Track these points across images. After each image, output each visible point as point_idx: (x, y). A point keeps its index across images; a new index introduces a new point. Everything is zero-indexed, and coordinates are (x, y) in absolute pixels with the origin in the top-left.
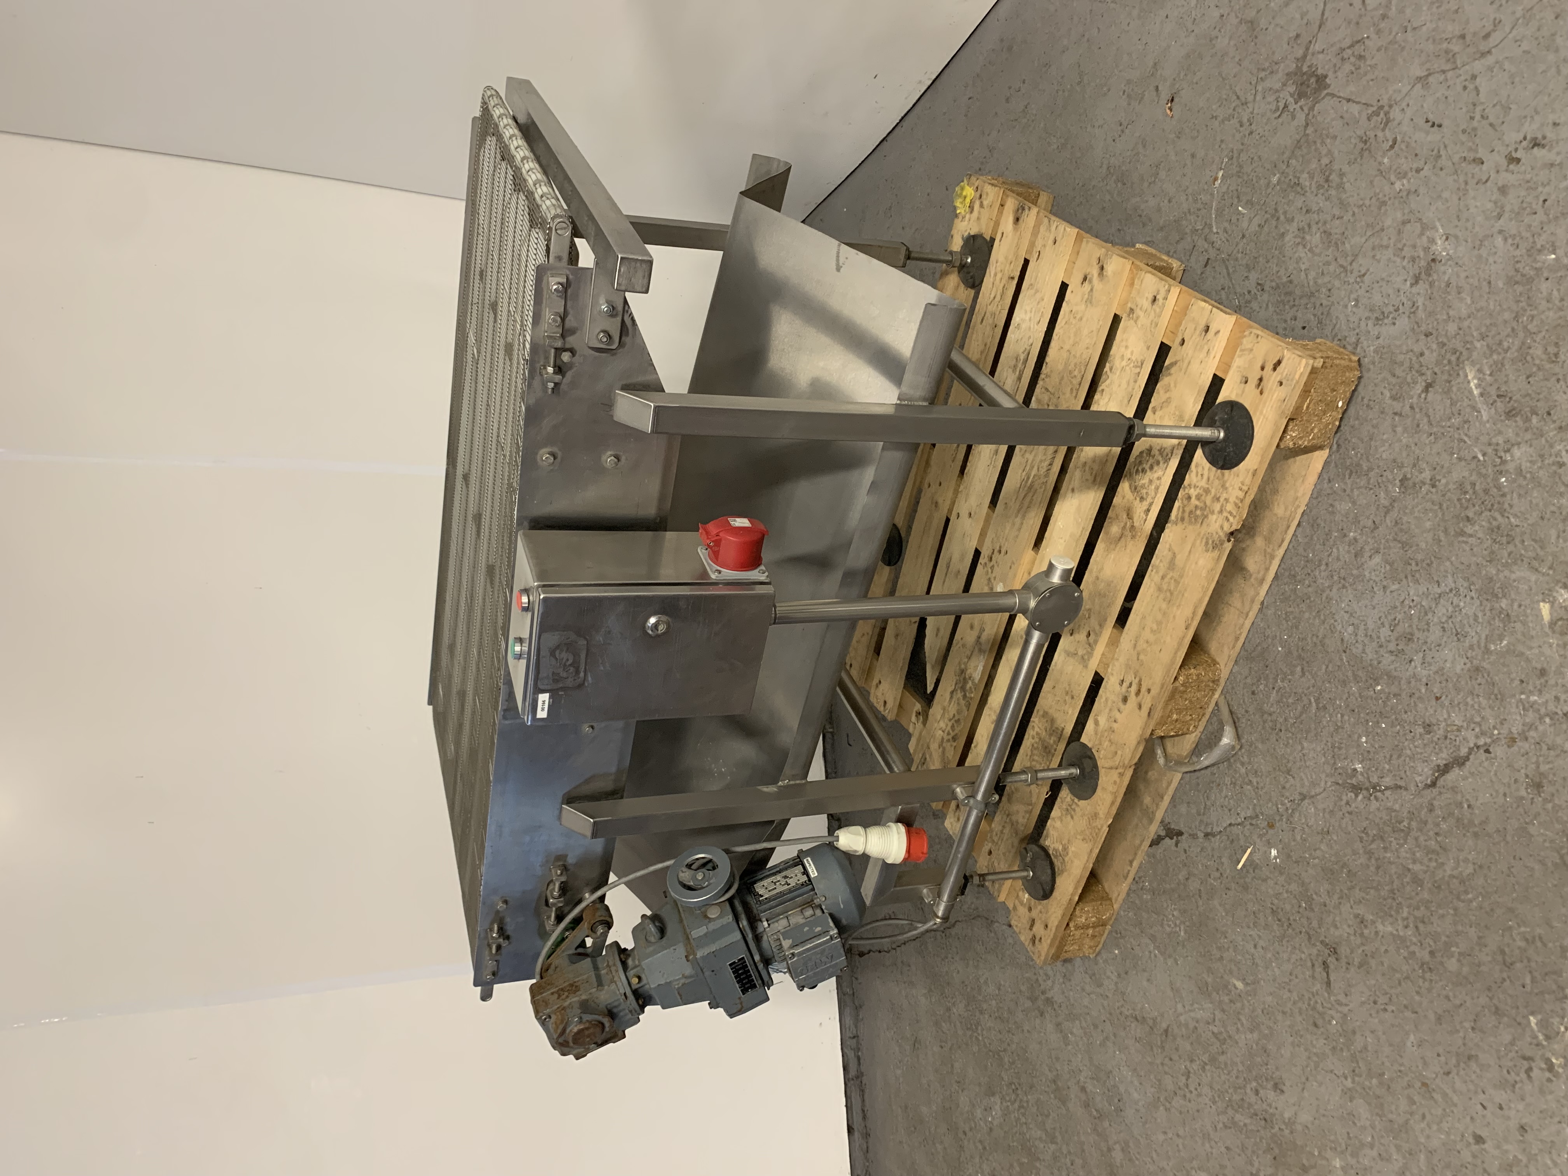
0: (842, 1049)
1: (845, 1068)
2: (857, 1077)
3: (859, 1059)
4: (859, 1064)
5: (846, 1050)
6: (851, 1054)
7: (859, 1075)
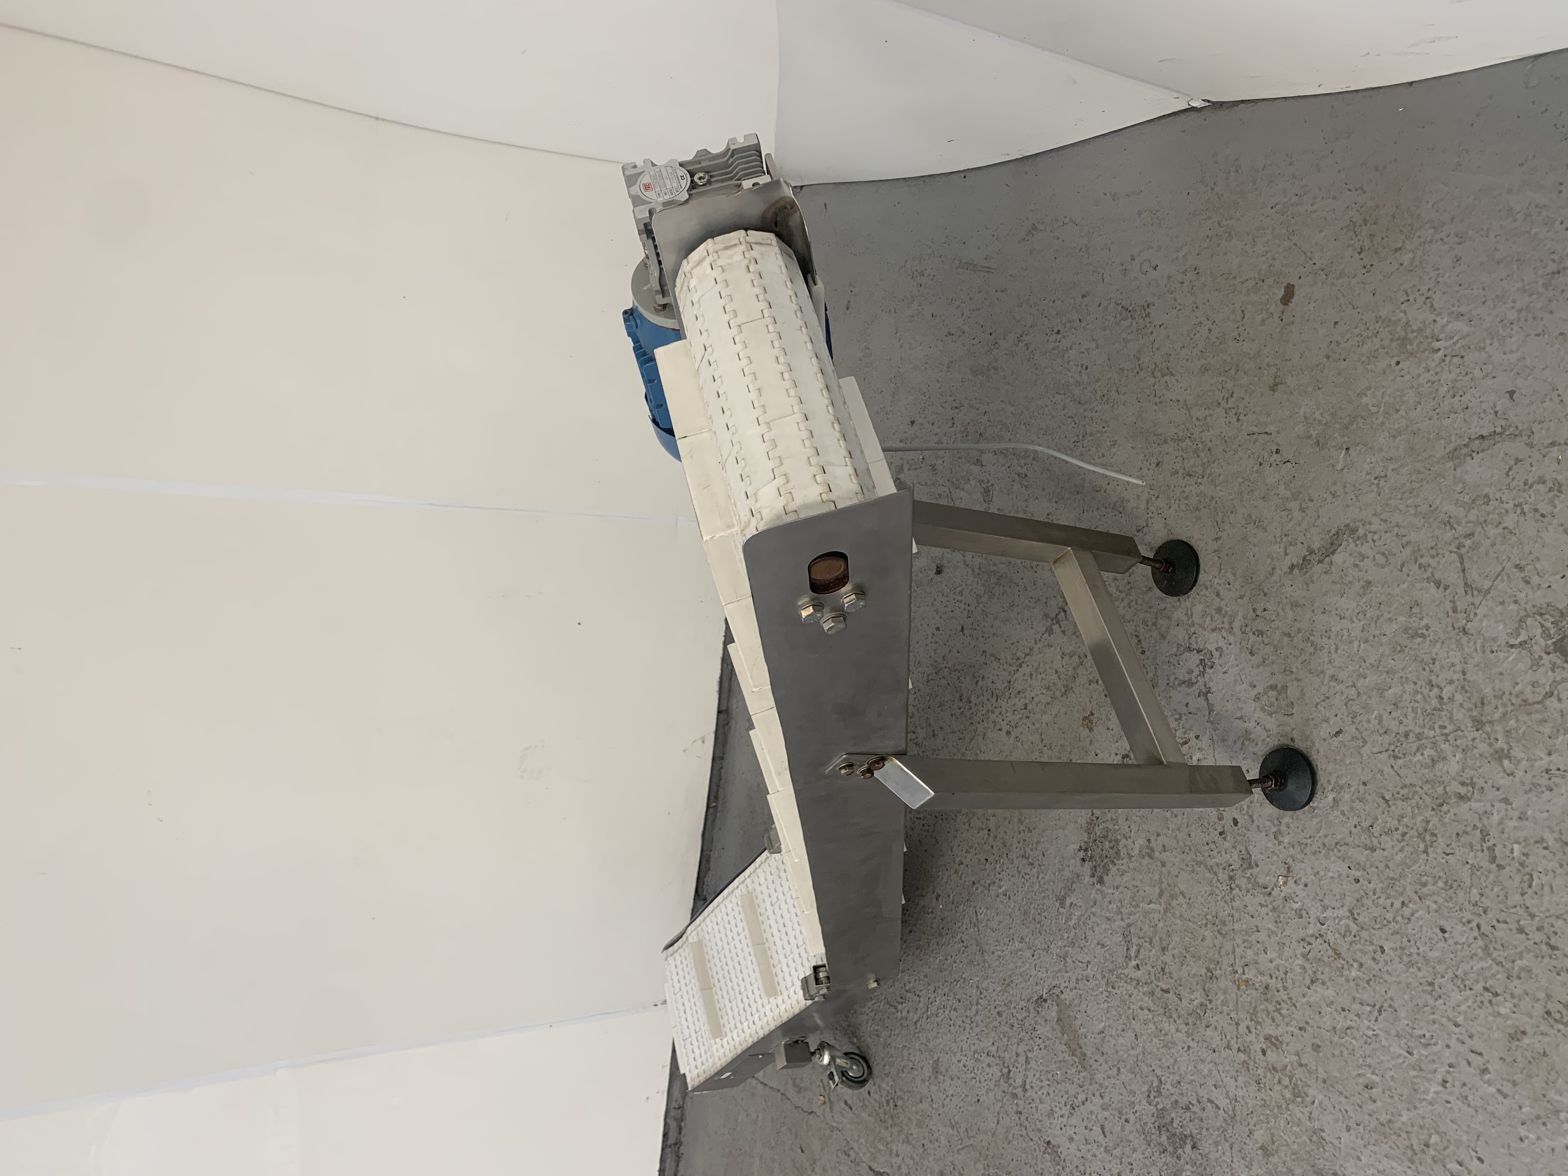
0: (665, 1119)
1: (665, 1135)
2: (676, 1144)
3: (680, 1129)
4: (680, 1133)
5: (669, 1121)
6: (673, 1125)
7: (678, 1144)
